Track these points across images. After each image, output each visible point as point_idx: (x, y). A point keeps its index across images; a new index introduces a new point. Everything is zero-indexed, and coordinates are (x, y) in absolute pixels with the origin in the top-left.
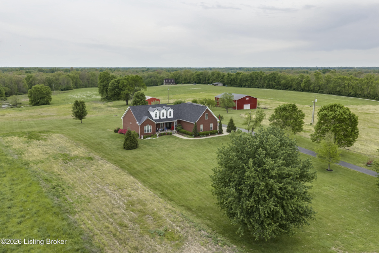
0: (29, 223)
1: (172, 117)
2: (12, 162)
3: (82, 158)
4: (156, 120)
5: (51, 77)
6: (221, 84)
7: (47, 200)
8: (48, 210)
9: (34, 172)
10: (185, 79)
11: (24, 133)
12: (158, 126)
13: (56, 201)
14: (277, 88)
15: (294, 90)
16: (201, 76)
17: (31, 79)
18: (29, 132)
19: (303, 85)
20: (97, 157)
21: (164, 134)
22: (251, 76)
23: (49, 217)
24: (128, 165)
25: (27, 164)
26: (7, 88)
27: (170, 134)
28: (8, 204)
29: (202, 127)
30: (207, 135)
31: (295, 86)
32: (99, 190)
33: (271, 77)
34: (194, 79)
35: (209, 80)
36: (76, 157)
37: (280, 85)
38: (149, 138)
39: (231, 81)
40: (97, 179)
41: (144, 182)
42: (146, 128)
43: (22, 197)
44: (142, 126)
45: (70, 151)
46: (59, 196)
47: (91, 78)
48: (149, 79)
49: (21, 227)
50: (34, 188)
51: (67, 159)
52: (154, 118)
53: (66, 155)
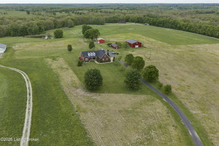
0: (52, 83)
1: (95, 55)
2: (48, 69)
3: (65, 68)
4: (89, 57)
5: (64, 20)
6: (148, 24)
7: (55, 79)
8: (55, 81)
9: (53, 72)
10: (131, 20)
11: (51, 57)
12: (90, 58)
13: (57, 79)
14: (175, 29)
15: (183, 30)
16: (139, 19)
17: (55, 21)
18: (53, 57)
19: (187, 28)
20: (69, 68)
21: (92, 61)
22: (163, 21)
23: (55, 82)
24: (76, 71)
25: (52, 69)
26: (45, 27)
27: (94, 61)
28: (48, 79)
29: (103, 59)
30: (105, 62)
31: (184, 28)
32: (66, 78)
33: (173, 22)
34: (136, 20)
35: (143, 21)
36: (64, 68)
37: (177, 27)
38: (87, 62)
39: (154, 23)
40: (67, 75)
41: (77, 76)
42: (86, 59)
43: (51, 78)
44: (85, 59)
45: (63, 66)
46: (58, 78)
47: (83, 19)
48: (113, 19)
49: (50, 84)
50: (53, 76)
51: (62, 68)
52: (89, 56)
53: (62, 67)
